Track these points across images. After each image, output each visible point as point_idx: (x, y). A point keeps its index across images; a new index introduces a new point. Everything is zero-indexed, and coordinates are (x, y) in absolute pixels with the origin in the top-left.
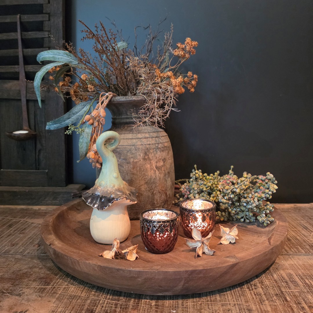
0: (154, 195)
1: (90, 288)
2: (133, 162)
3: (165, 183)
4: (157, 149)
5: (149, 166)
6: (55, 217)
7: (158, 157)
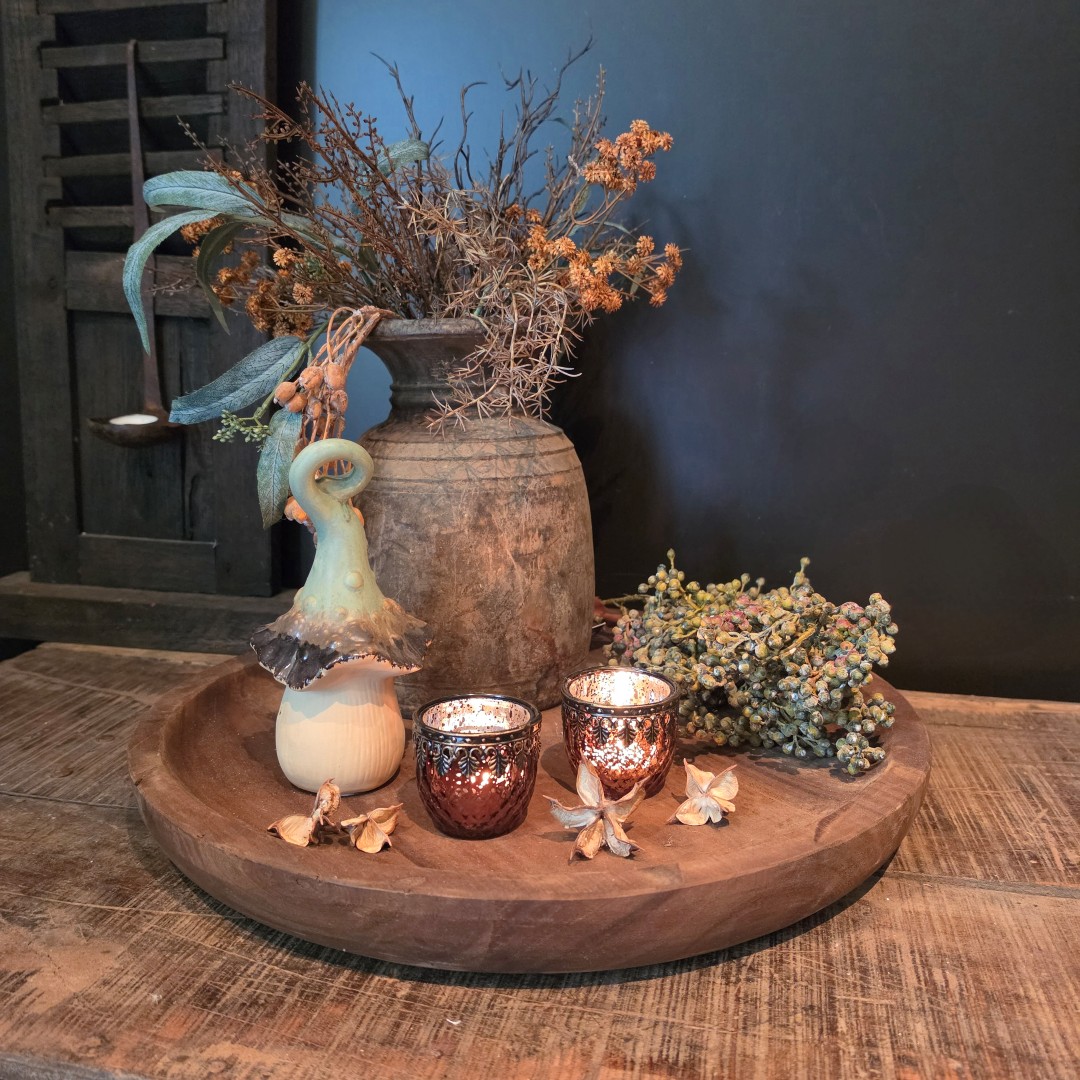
0: (505, 646)
1: (237, 924)
2: (438, 535)
3: (548, 607)
4: (523, 494)
5: (490, 550)
6: (192, 697)
7: (523, 522)
